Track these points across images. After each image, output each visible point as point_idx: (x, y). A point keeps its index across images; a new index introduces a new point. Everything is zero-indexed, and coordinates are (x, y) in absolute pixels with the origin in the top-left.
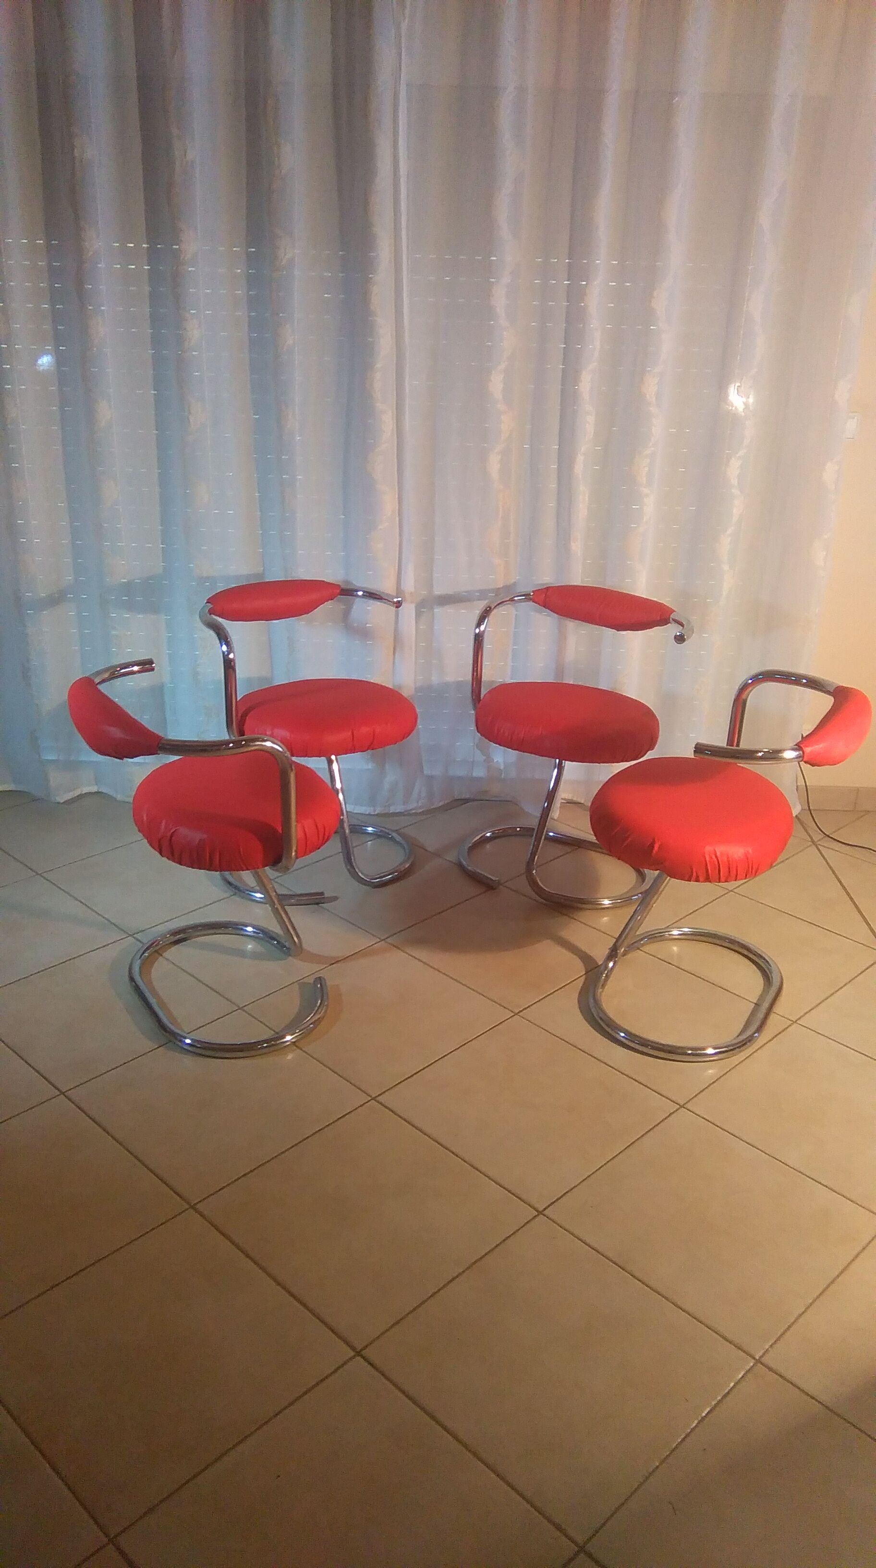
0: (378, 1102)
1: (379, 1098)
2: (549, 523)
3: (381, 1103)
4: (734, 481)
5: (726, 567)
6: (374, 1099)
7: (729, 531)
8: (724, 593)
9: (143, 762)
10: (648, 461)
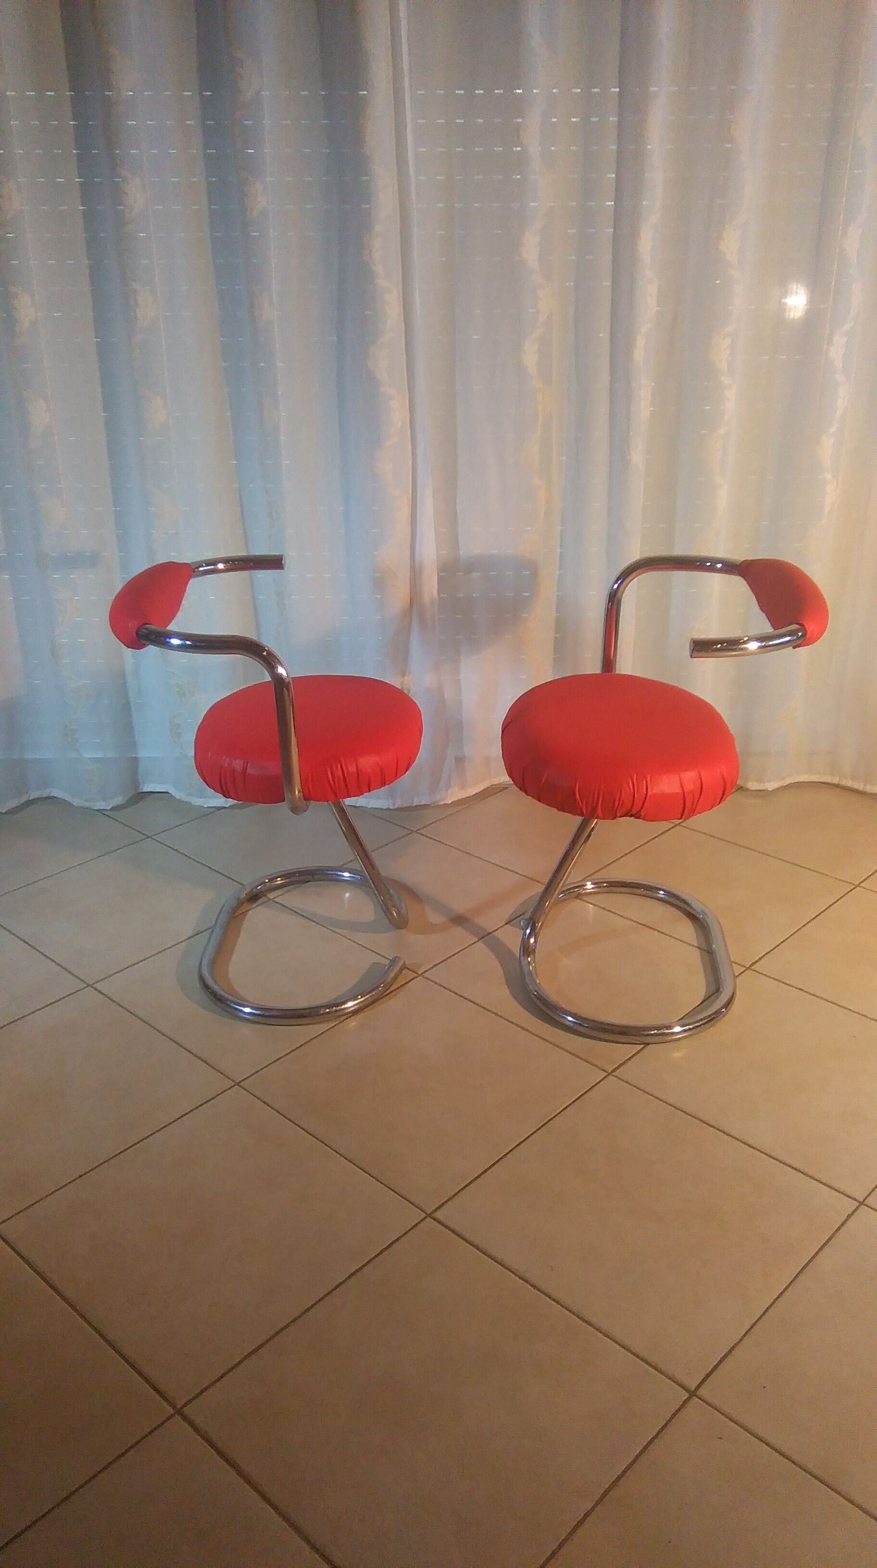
0: (434, 1219)
1: (438, 1215)
2: (600, 432)
3: (439, 1222)
4: (839, 364)
5: (828, 476)
6: (430, 1215)
7: (833, 429)
8: (827, 510)
9: (102, 757)
10: (728, 341)
